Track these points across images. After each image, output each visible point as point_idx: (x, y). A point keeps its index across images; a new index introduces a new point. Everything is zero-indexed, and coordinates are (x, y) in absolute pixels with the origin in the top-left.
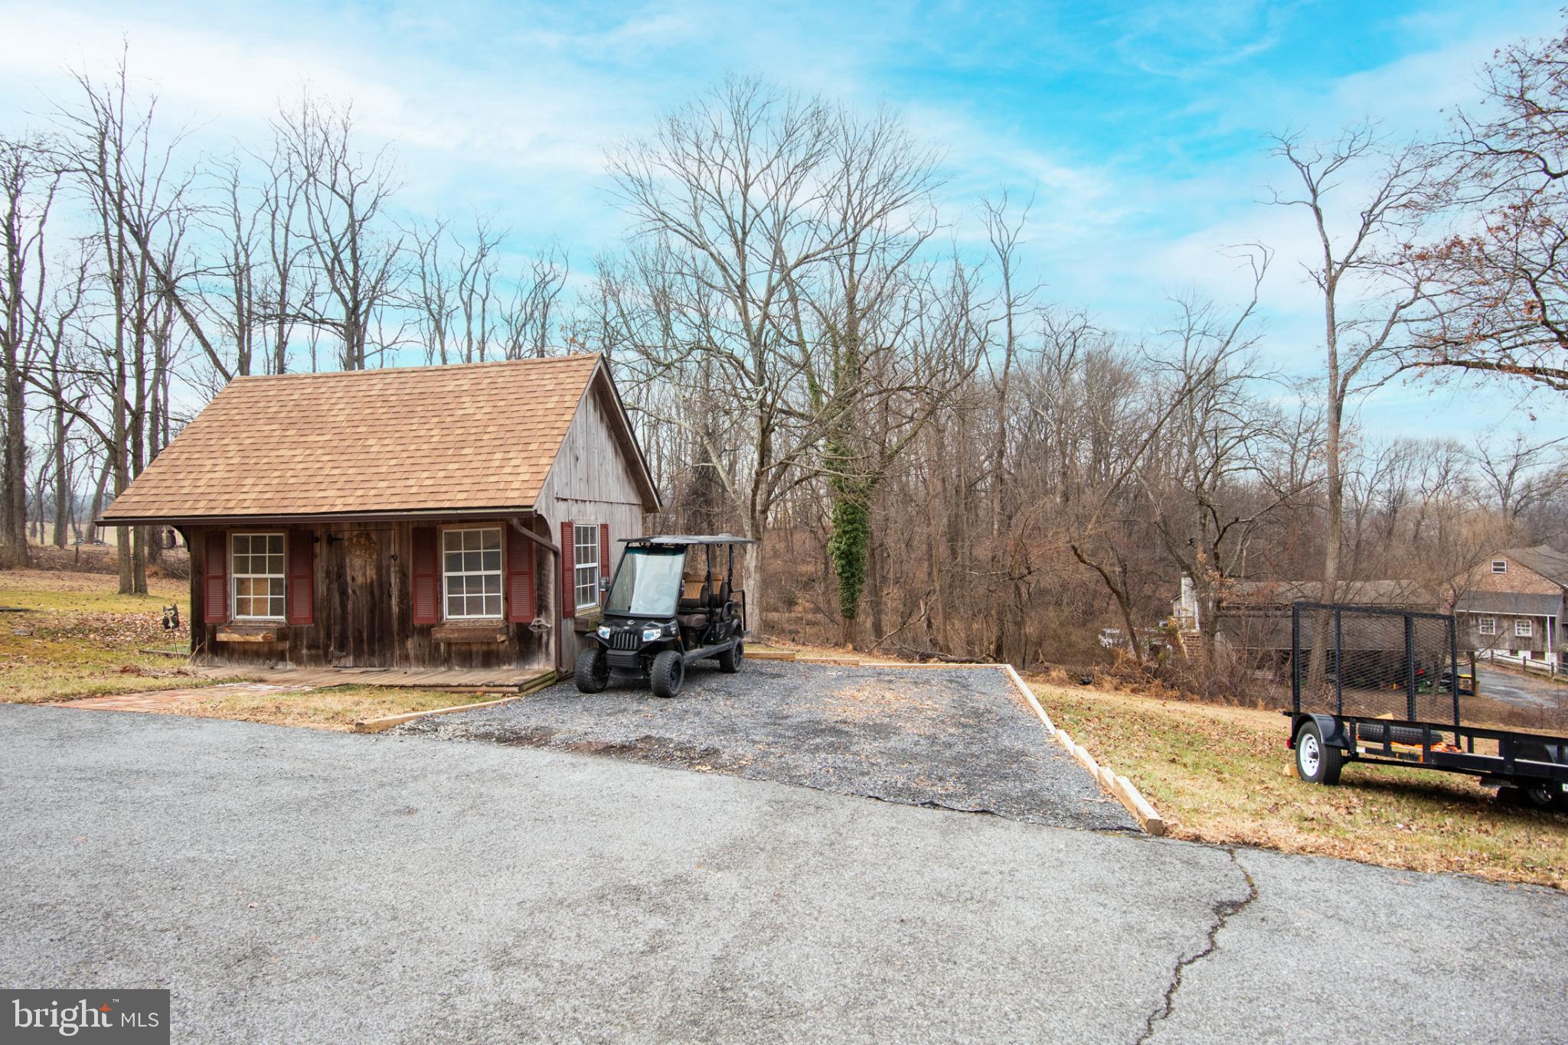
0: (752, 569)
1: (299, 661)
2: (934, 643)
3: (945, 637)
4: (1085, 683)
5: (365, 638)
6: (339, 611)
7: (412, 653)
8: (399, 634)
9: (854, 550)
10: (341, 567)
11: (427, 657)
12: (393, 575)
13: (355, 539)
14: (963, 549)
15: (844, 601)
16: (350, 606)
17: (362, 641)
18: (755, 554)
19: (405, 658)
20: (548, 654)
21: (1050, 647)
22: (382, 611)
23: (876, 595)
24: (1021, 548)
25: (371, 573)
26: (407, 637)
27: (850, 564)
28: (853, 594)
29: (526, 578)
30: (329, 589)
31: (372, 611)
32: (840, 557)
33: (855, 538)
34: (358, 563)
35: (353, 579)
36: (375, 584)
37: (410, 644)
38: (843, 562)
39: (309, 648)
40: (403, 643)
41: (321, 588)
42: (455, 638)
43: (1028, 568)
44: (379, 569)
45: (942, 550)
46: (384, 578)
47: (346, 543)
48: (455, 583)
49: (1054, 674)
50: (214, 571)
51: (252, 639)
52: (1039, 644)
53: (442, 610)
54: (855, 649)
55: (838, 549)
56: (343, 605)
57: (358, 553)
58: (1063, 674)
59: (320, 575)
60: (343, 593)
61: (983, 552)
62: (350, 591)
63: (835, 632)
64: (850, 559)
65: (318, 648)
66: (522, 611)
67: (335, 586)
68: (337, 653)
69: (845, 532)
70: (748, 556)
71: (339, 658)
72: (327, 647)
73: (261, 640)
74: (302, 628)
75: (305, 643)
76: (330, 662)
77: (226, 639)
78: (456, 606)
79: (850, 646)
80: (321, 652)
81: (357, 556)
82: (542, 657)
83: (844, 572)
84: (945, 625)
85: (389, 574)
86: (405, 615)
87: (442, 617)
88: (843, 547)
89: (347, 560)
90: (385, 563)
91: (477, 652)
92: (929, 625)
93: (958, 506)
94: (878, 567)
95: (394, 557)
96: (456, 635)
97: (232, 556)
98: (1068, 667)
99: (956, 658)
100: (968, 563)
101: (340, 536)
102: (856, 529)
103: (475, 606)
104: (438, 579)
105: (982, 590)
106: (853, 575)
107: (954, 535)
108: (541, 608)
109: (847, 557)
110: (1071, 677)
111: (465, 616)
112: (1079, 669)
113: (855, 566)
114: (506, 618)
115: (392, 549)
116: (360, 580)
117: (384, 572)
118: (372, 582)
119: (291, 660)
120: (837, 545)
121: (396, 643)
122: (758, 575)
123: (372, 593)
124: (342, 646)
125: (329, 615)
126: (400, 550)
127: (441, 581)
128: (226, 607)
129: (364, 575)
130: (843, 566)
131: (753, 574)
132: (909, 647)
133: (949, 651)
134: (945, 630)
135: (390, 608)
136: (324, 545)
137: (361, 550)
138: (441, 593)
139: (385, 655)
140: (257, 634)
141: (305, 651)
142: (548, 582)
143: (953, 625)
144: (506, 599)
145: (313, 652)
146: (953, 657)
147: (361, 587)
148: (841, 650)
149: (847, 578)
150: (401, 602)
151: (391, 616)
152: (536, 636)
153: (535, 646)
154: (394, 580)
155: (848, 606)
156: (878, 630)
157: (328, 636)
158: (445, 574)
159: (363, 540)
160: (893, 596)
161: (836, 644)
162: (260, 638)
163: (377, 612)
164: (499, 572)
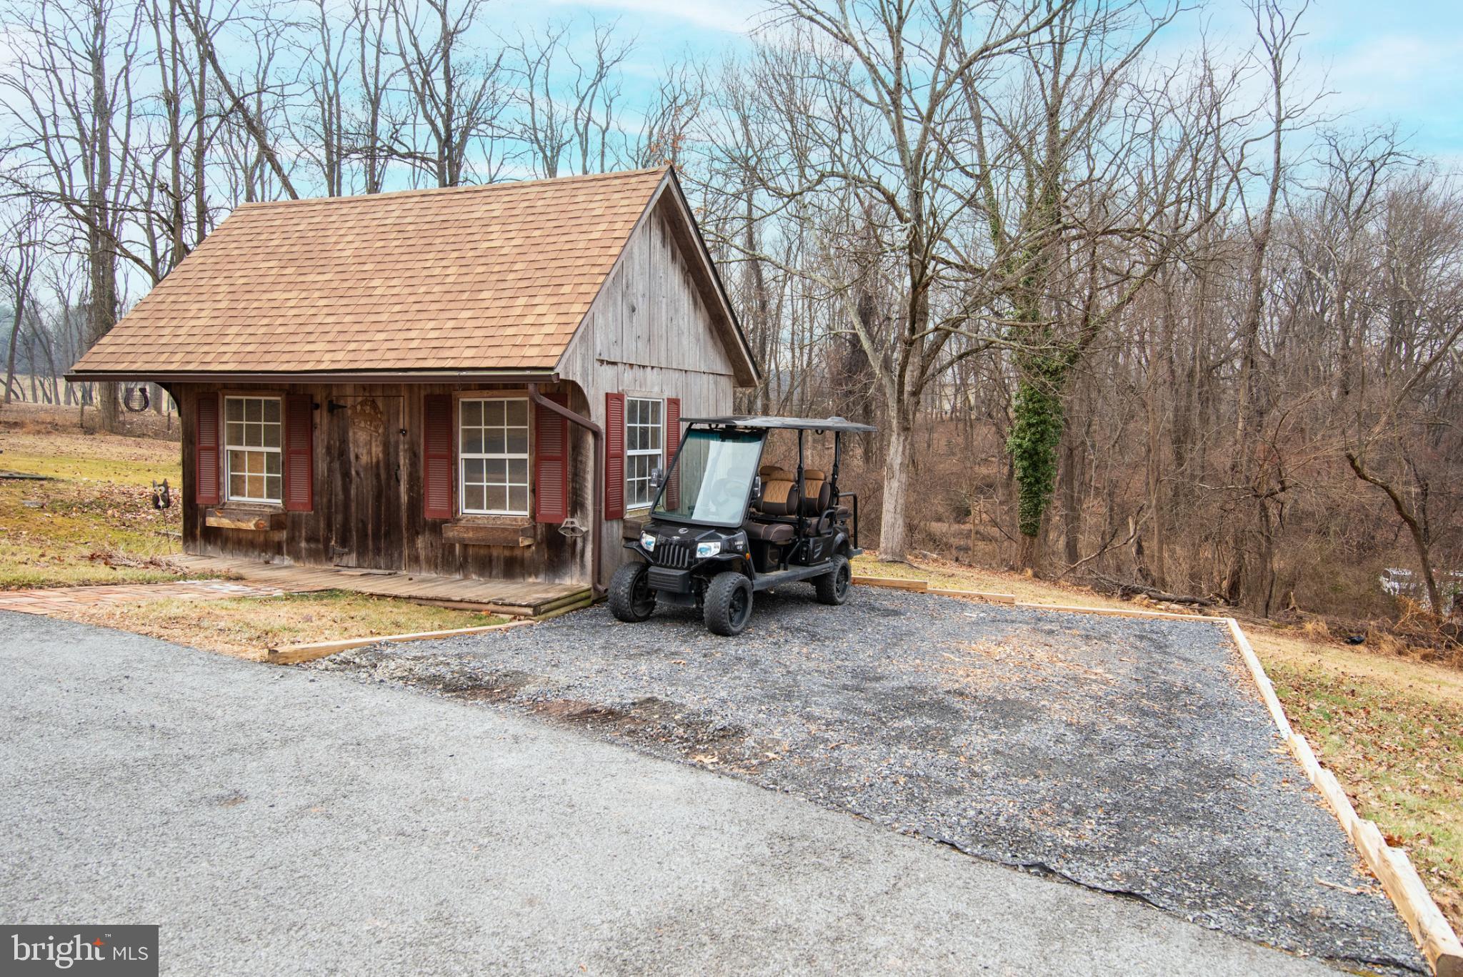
0: (896, 467)
1: (296, 556)
2: (1145, 574)
3: (1161, 568)
4: (1354, 642)
5: (370, 532)
6: (341, 496)
7: (422, 554)
8: (408, 529)
9: (1040, 448)
10: (344, 441)
11: (439, 561)
12: (401, 454)
13: (359, 407)
14: (1193, 454)
15: (1025, 513)
16: (353, 492)
17: (366, 535)
18: (901, 449)
19: (415, 560)
20: (583, 566)
21: (1305, 589)
22: (388, 499)
23: (1073, 509)
24: (1274, 452)
25: (377, 450)
26: (417, 533)
27: (1034, 466)
28: (1037, 506)
29: (558, 464)
30: (330, 470)
31: (378, 497)
32: (1022, 458)
33: (1043, 433)
34: (362, 436)
35: (357, 457)
36: (382, 464)
37: (420, 542)
38: (1025, 463)
39: (308, 540)
40: (412, 541)
41: (322, 467)
42: (470, 539)
43: (1282, 483)
44: (386, 445)
45: (1167, 452)
46: (392, 459)
47: (350, 412)
48: (473, 466)
49: (1309, 627)
50: (207, 441)
51: (243, 526)
52: (1292, 585)
53: (457, 502)
54: (1036, 575)
55: (1020, 446)
56: (346, 490)
57: (362, 425)
58: (1323, 627)
59: (320, 451)
60: (346, 475)
61: (1221, 459)
62: (353, 473)
63: (1013, 550)
64: (1035, 460)
65: (317, 541)
66: (552, 507)
67: (336, 465)
68: (338, 549)
69: (1030, 425)
70: (892, 450)
71: (341, 555)
72: (328, 540)
73: (253, 528)
74: (300, 516)
75: (304, 534)
76: (331, 559)
77: (215, 525)
78: (475, 498)
79: (1030, 572)
80: (321, 546)
81: (362, 429)
82: (576, 569)
83: (1026, 476)
84: (1161, 550)
85: (397, 454)
86: (416, 505)
87: (457, 511)
88: (1026, 444)
89: (351, 434)
90: (392, 440)
91: (498, 557)
92: (1140, 551)
93: (1189, 395)
94: (1077, 472)
95: (403, 432)
96: (471, 535)
97: (226, 423)
98: (1331, 618)
99: (1172, 596)
100: (1198, 472)
101: (342, 403)
102: (1044, 422)
103: (497, 499)
104: (453, 462)
105: (1214, 509)
106: (1038, 481)
107: (1181, 436)
108: (576, 505)
109: (1031, 456)
110: (1334, 633)
111: (485, 511)
112: (1348, 622)
113: (1041, 470)
114: (533, 516)
115: (401, 420)
116: (364, 459)
117: (392, 450)
118: (378, 462)
119: (289, 553)
120: (1019, 441)
121: (405, 541)
122: (904, 477)
123: (378, 476)
124: (344, 542)
125: (330, 501)
126: (411, 423)
127: (457, 464)
128: (218, 485)
129: (370, 453)
130: (1025, 469)
131: (897, 473)
132: (1111, 577)
133: (1164, 584)
134: (1161, 559)
135: (398, 497)
136: (325, 413)
137: (366, 422)
138: (457, 480)
139: (391, 556)
140: (249, 521)
141: (303, 544)
142: (585, 472)
143: (1173, 552)
144: (534, 491)
145: (313, 546)
146: (1167, 595)
147: (366, 469)
148: (1017, 576)
149: (1030, 484)
150: (410, 489)
151: (398, 506)
152: (569, 541)
153: (568, 555)
154: (403, 460)
155: (1029, 520)
156: (1072, 552)
157: (329, 526)
158: (462, 456)
159: (368, 409)
160: (1094, 511)
161: (1012, 568)
162: (251, 525)
163: (384, 500)
164: (525, 456)
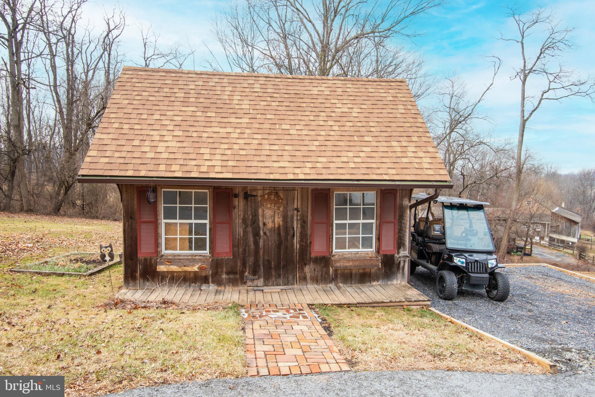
1: (219, 283)
5: (273, 266)
6: (252, 247)
7: (308, 275)
8: (299, 263)
10: (255, 215)
11: (319, 278)
12: (295, 222)
13: (266, 196)
16: (261, 244)
17: (270, 268)
19: (304, 279)
20: (403, 273)
22: (286, 248)
25: (279, 220)
26: (305, 264)
29: (393, 225)
30: (245, 232)
31: (279, 246)
34: (268, 213)
35: (264, 224)
36: (282, 228)
37: (307, 269)
39: (228, 273)
40: (302, 269)
41: (239, 230)
42: (350, 266)
44: (285, 218)
46: (289, 225)
47: (259, 199)
48: (342, 227)
50: (146, 216)
51: (189, 269)
53: (332, 247)
56: (256, 243)
57: (269, 206)
59: (238, 221)
60: (256, 235)
62: (262, 233)
65: (235, 273)
66: (388, 247)
67: (250, 229)
68: (251, 277)
71: (252, 280)
72: (242, 273)
73: (196, 270)
74: (222, 260)
75: (224, 270)
76: (245, 283)
77: (165, 270)
78: (341, 244)
80: (238, 276)
81: (269, 208)
82: (399, 275)
85: (292, 222)
86: (305, 248)
87: (332, 251)
89: (260, 211)
90: (289, 214)
91: (356, 274)
95: (297, 210)
96: (351, 264)
97: (162, 206)
101: (254, 193)
103: (353, 243)
104: (330, 225)
108: (400, 244)
111: (347, 250)
114: (378, 251)
115: (296, 203)
116: (270, 225)
117: (289, 219)
118: (279, 227)
119: (213, 282)
123: (279, 234)
124: (255, 272)
125: (245, 250)
126: (302, 204)
127: (332, 226)
128: (157, 244)
129: (274, 222)
135: (293, 245)
136: (241, 200)
137: (271, 204)
138: (332, 235)
139: (288, 278)
140: (193, 266)
141: (224, 276)
142: (405, 227)
144: (379, 239)
145: (231, 276)
147: (270, 230)
150: (301, 240)
151: (293, 251)
152: (396, 262)
153: (395, 269)
154: (296, 226)
157: (244, 264)
158: (335, 222)
159: (272, 197)
162: (196, 268)
163: (283, 248)
164: (374, 221)
